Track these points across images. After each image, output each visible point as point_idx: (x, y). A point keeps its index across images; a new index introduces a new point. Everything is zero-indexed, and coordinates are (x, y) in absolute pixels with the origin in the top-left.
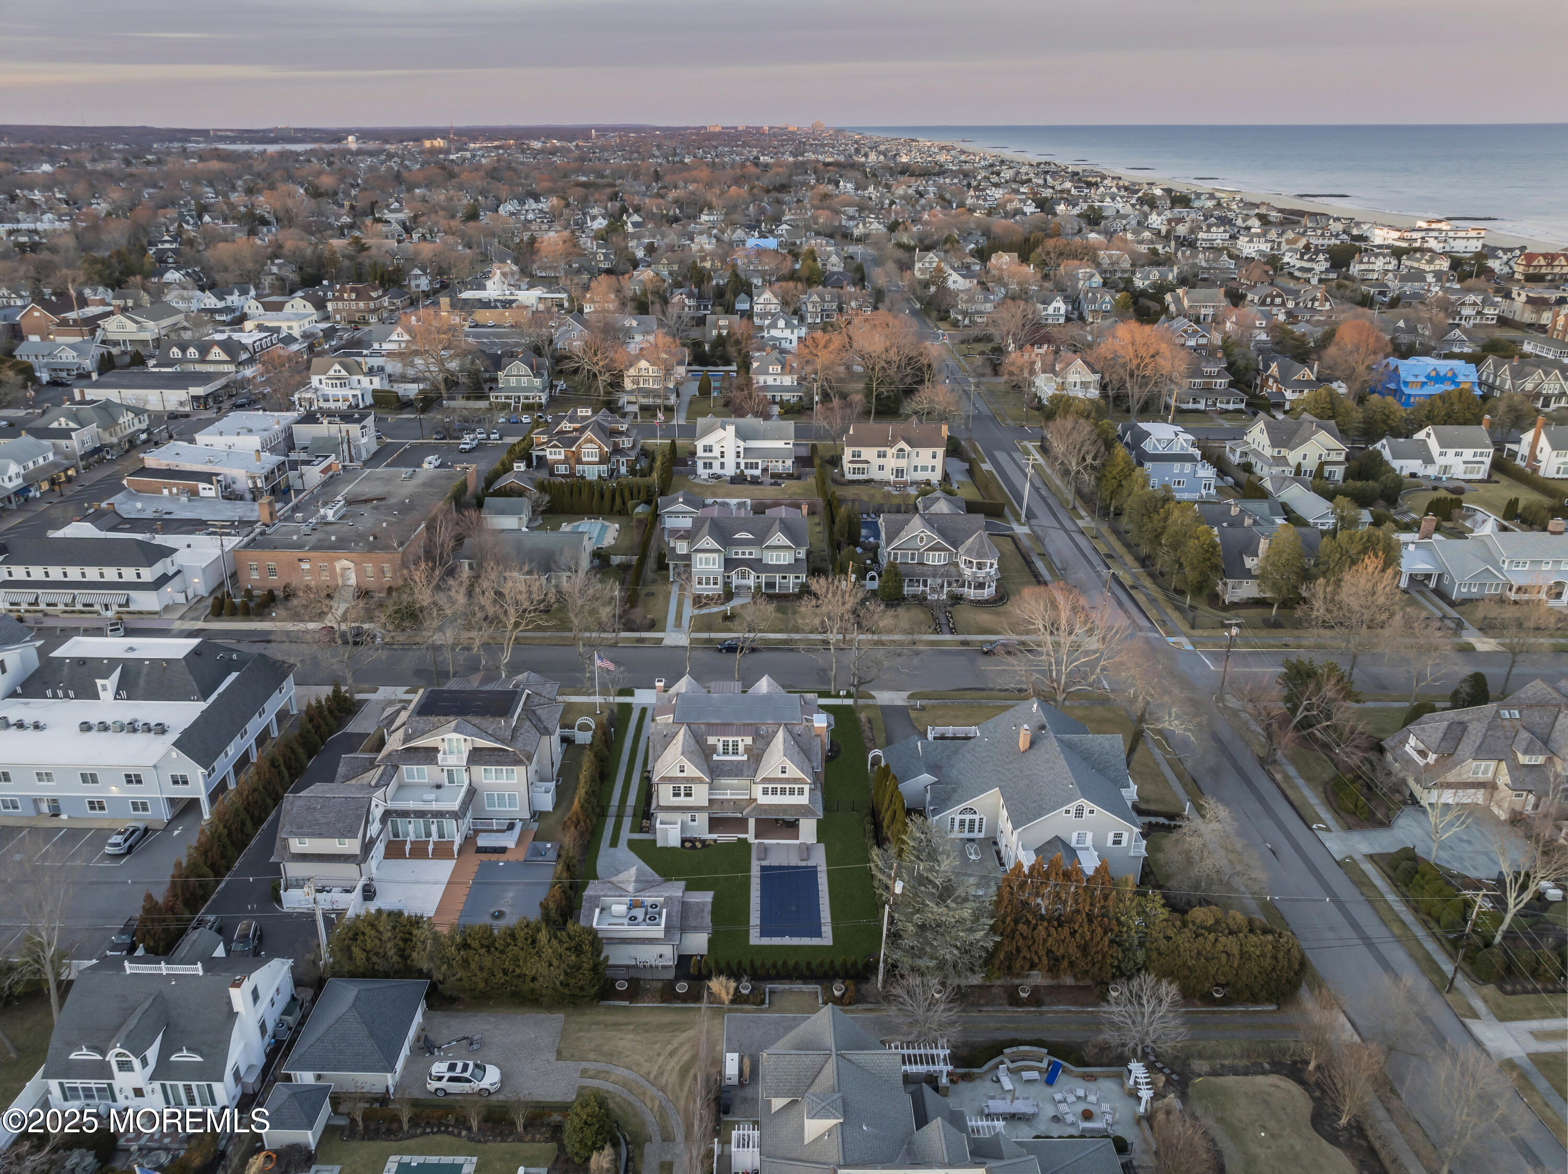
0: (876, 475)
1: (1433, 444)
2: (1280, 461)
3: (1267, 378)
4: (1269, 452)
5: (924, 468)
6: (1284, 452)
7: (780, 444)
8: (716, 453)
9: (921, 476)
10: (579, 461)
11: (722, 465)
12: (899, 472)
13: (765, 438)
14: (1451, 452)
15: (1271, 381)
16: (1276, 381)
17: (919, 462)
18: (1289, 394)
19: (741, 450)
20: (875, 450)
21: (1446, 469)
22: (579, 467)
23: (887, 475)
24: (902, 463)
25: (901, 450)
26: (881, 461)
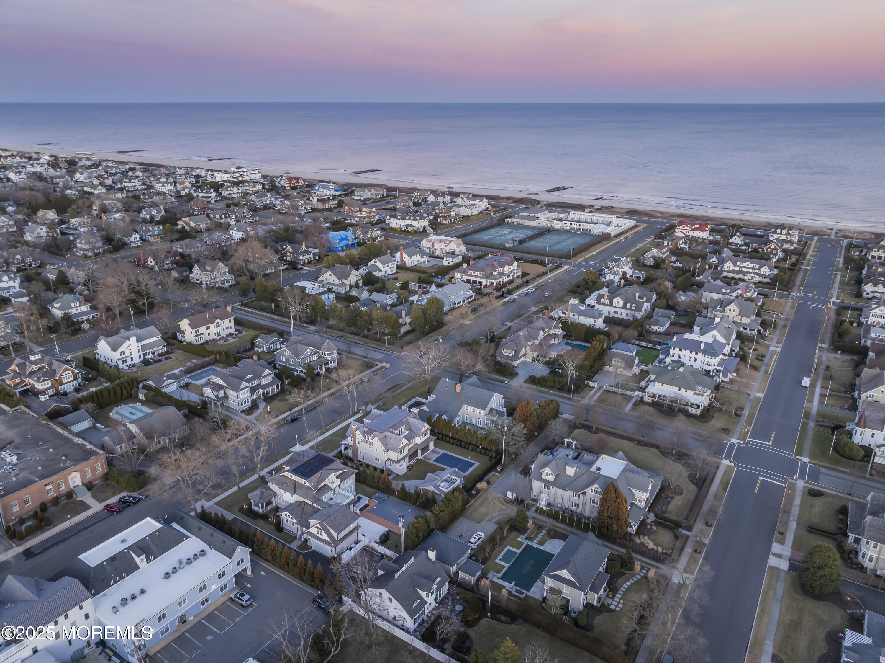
0: (208, 338)
1: (379, 264)
2: (343, 284)
3: (285, 253)
4: (337, 282)
5: (227, 328)
6: (343, 281)
7: (155, 339)
8: (127, 353)
9: (227, 332)
10: (61, 383)
11: (132, 359)
12: (218, 334)
13: (147, 338)
14: (385, 266)
15: (288, 254)
16: (291, 253)
17: (225, 326)
18: (301, 258)
19: (140, 348)
20: (205, 327)
21: (385, 272)
22: (61, 387)
23: (213, 337)
24: (219, 329)
25: (218, 323)
26: (208, 331)
